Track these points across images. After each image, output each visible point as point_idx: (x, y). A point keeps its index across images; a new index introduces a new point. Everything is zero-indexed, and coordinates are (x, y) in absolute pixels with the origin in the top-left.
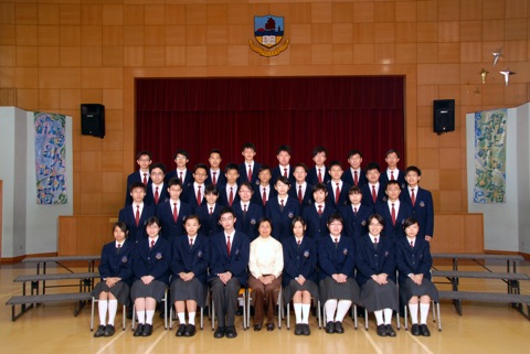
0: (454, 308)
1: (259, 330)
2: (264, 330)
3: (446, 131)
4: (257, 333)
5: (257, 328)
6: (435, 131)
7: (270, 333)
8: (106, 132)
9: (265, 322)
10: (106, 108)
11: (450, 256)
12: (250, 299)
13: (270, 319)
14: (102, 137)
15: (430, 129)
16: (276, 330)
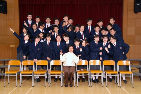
0: (139, 79)
1: (67, 87)
2: (69, 87)
3: (139, 12)
4: (66, 88)
5: (66, 86)
6: (135, 12)
7: (71, 88)
8: (8, 12)
9: (69, 84)
10: (7, 2)
11: (139, 60)
12: (63, 75)
13: (71, 83)
14: (6, 14)
15: (132, 11)
16: (73, 87)
